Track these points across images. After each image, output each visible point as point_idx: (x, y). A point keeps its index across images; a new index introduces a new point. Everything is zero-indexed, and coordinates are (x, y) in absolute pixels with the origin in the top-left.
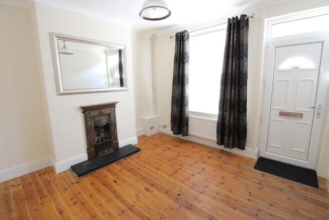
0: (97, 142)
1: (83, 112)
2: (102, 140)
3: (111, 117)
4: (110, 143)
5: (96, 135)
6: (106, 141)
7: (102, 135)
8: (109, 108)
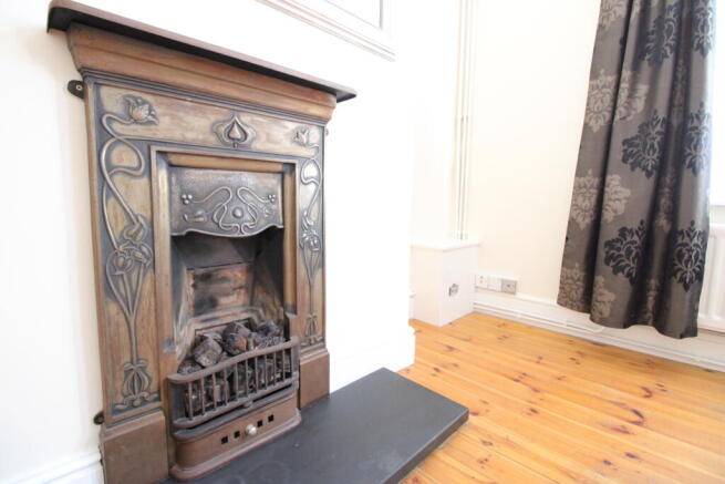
0: (191, 359)
1: (76, 89)
2: (227, 345)
3: (300, 189)
4: (282, 363)
5: (185, 306)
6: (255, 352)
7: (233, 307)
8: (291, 126)
